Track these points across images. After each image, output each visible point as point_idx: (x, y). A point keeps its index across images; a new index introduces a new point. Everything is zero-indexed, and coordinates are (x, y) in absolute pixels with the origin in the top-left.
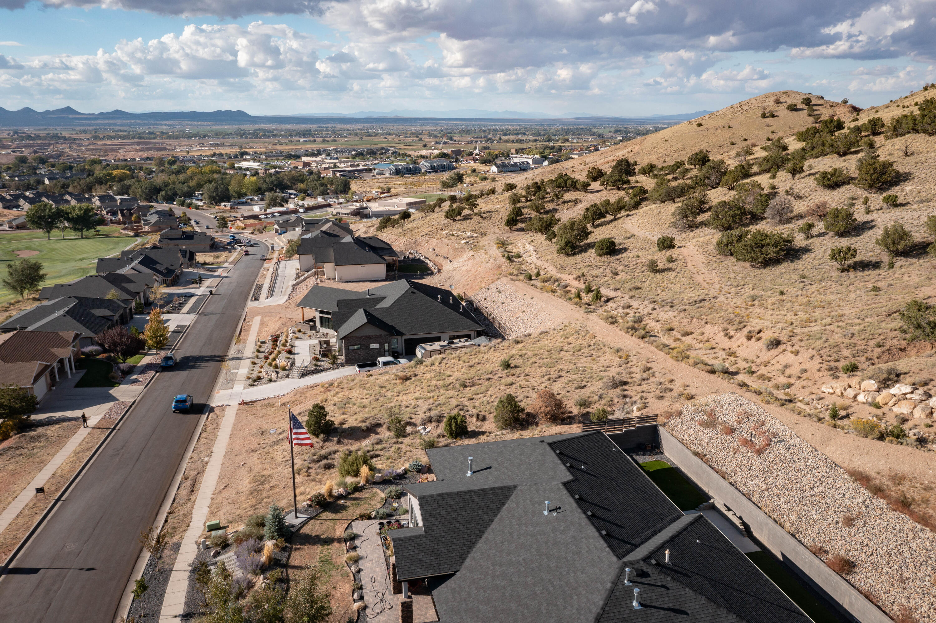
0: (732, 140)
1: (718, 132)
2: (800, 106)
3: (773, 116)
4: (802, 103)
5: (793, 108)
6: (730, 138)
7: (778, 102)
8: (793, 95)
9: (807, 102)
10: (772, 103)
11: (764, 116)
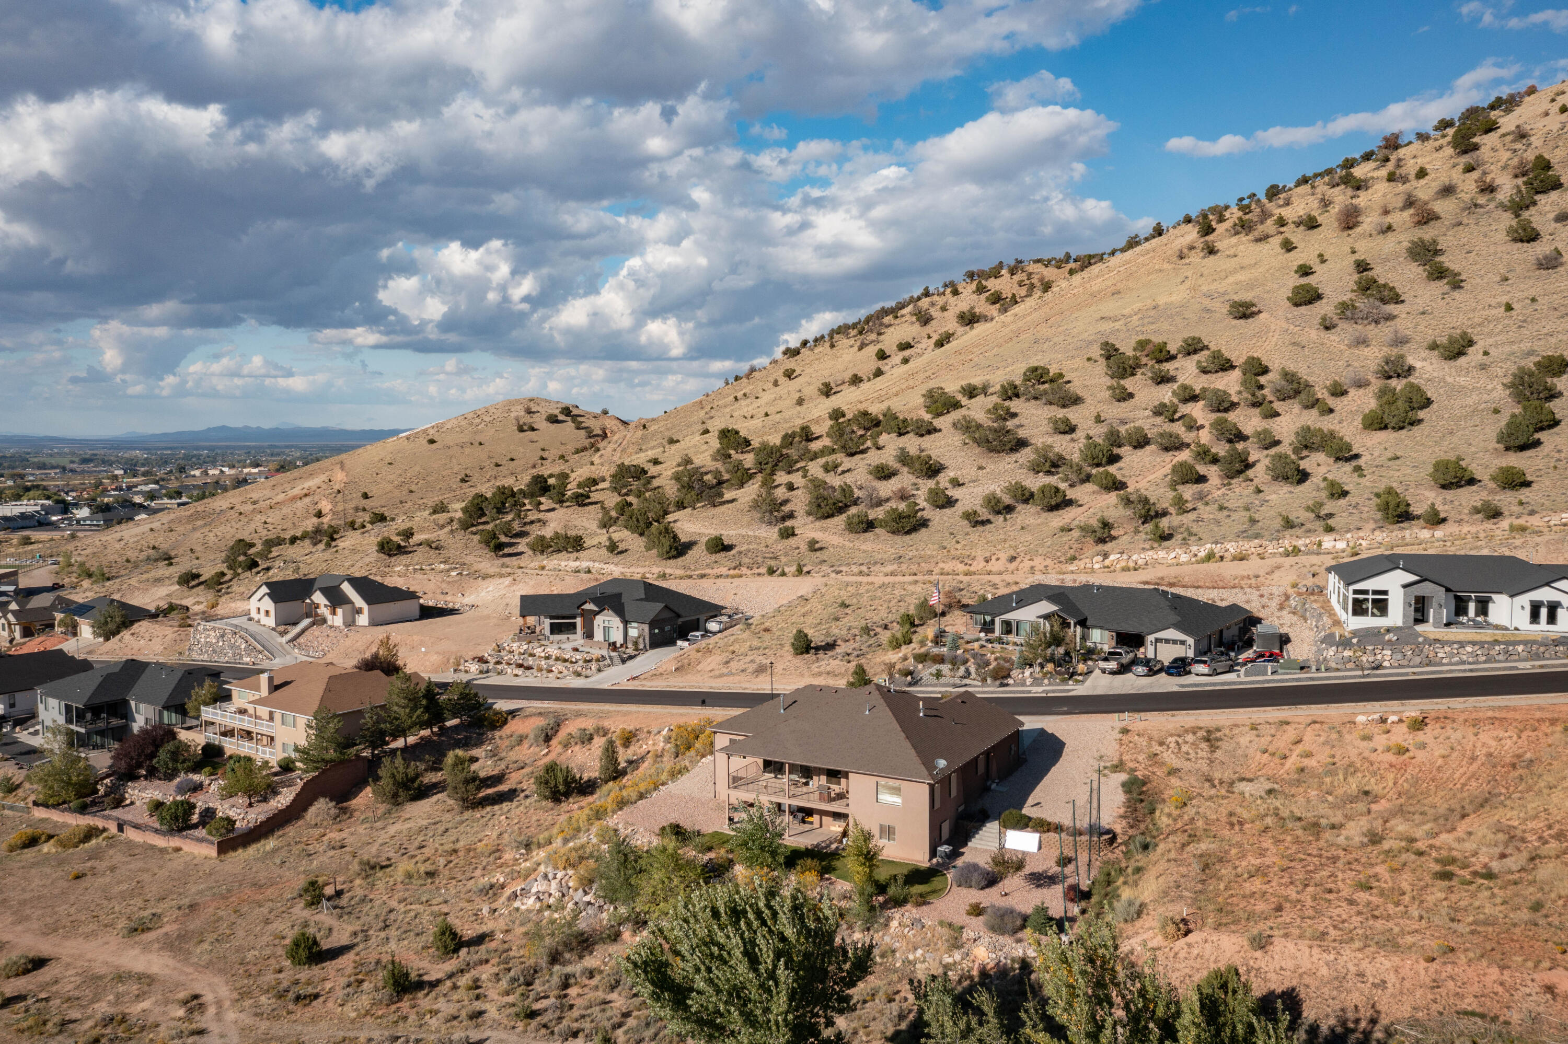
0: (494, 461)
1: (467, 450)
2: (561, 417)
3: (533, 429)
4: (561, 413)
5: (553, 419)
6: (489, 458)
7: (529, 412)
8: (543, 404)
9: (567, 411)
10: (522, 413)
11: (521, 430)
